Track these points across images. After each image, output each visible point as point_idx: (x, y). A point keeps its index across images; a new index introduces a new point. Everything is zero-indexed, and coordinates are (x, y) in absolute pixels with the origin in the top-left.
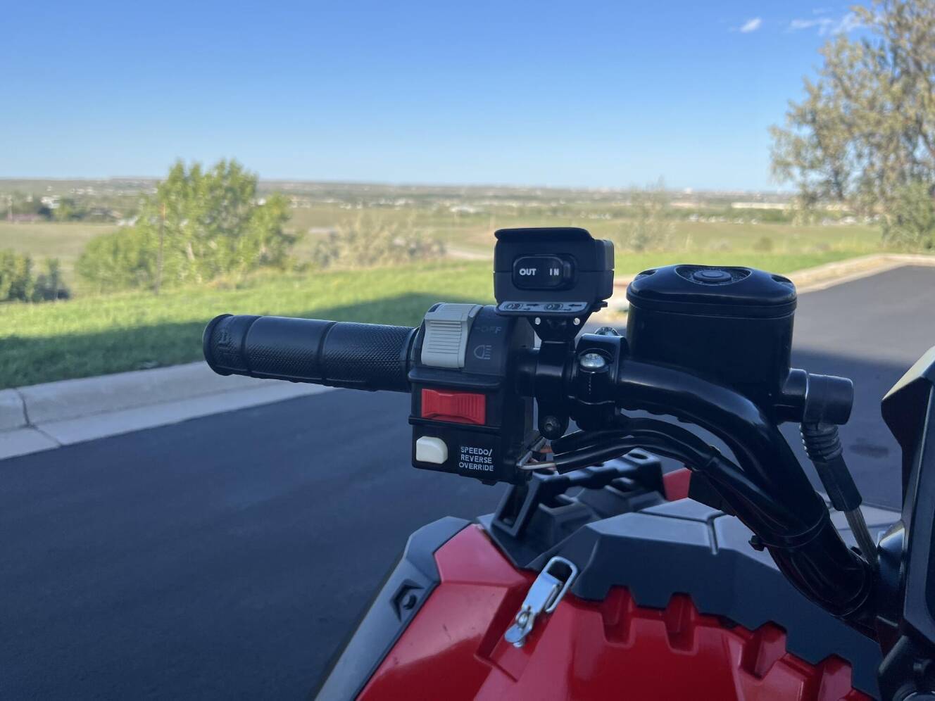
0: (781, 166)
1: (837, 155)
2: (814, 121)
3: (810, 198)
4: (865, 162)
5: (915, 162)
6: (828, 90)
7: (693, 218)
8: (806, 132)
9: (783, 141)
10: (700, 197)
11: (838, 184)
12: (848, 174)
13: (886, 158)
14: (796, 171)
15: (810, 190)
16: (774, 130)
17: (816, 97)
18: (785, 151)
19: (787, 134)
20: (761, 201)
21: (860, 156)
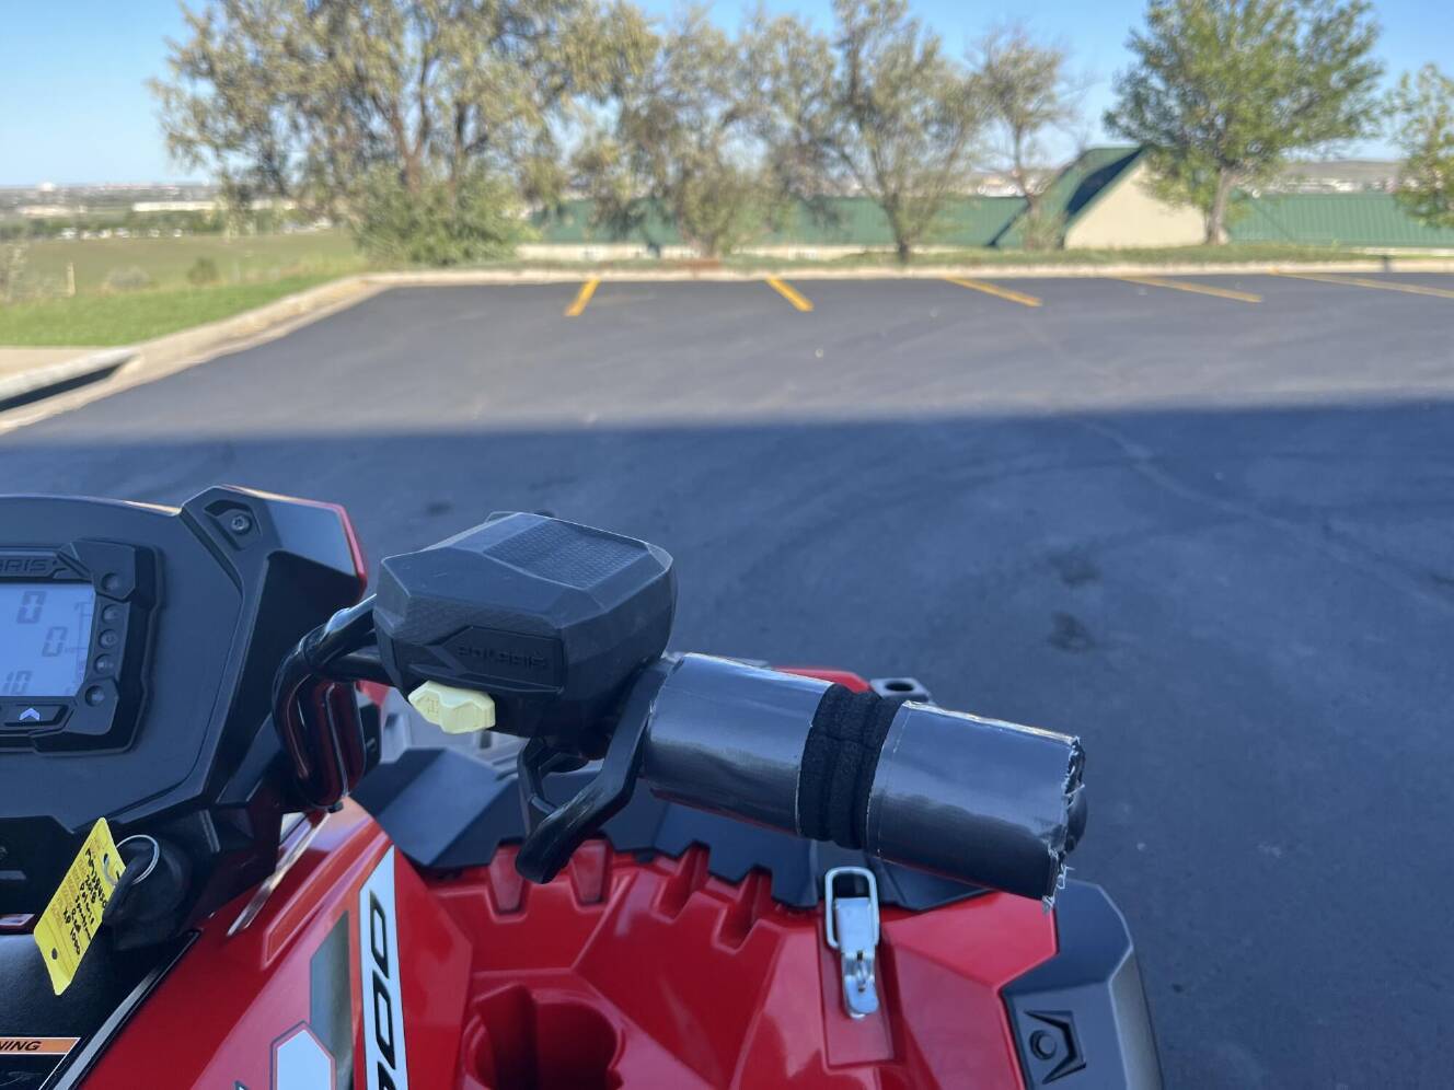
0: (179, 143)
1: (261, 126)
2: (211, 73)
3: (241, 195)
4: (306, 136)
5: (372, 137)
6: (221, 23)
7: (68, 234)
8: (205, 89)
9: (174, 104)
10: (73, 197)
11: (275, 173)
12: (284, 158)
13: (332, 133)
14: (206, 151)
15: (237, 180)
16: (154, 85)
17: (205, 33)
18: (178, 116)
19: (179, 93)
20: (180, 198)
21: (295, 127)
